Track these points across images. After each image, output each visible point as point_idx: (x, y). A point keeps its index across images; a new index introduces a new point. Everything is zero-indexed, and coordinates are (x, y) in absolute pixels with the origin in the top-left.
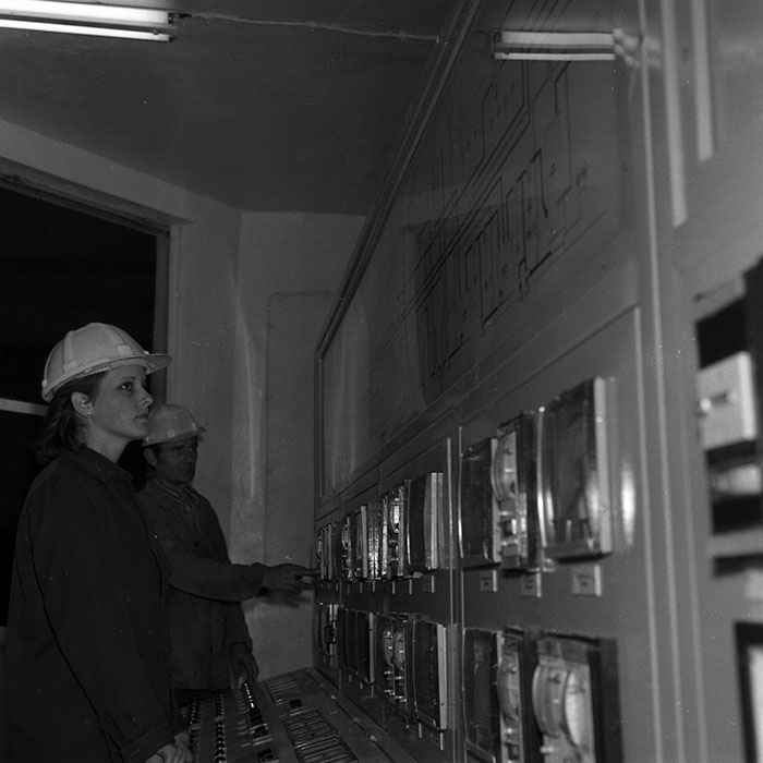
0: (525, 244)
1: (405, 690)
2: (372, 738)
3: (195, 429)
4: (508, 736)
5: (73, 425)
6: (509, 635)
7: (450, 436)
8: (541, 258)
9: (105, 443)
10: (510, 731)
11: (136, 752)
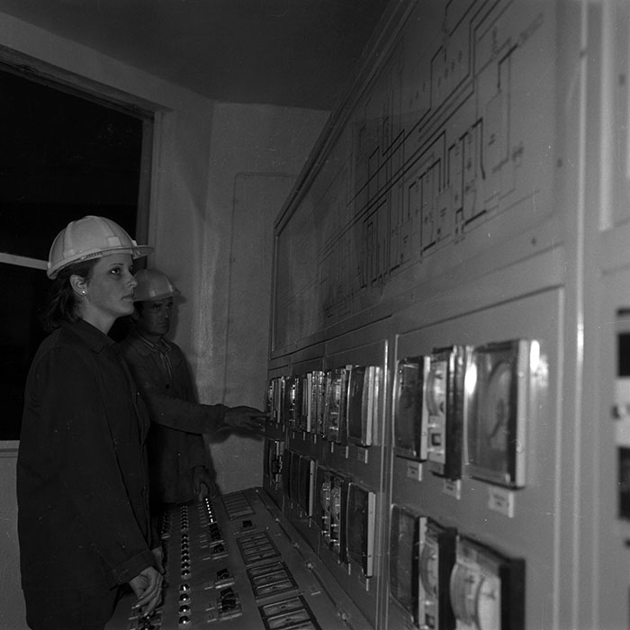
0: (463, 196)
1: (339, 536)
2: (310, 565)
3: (172, 290)
4: (426, 607)
5: (72, 301)
6: (431, 525)
7: (388, 338)
8: (476, 213)
9: (98, 317)
10: (428, 603)
11: (124, 572)
